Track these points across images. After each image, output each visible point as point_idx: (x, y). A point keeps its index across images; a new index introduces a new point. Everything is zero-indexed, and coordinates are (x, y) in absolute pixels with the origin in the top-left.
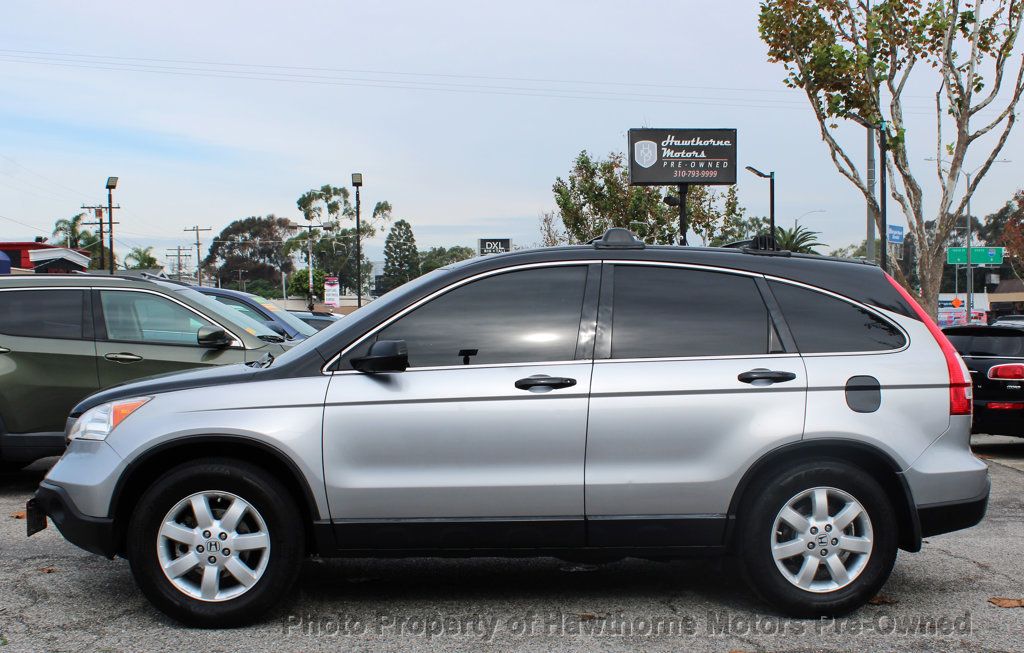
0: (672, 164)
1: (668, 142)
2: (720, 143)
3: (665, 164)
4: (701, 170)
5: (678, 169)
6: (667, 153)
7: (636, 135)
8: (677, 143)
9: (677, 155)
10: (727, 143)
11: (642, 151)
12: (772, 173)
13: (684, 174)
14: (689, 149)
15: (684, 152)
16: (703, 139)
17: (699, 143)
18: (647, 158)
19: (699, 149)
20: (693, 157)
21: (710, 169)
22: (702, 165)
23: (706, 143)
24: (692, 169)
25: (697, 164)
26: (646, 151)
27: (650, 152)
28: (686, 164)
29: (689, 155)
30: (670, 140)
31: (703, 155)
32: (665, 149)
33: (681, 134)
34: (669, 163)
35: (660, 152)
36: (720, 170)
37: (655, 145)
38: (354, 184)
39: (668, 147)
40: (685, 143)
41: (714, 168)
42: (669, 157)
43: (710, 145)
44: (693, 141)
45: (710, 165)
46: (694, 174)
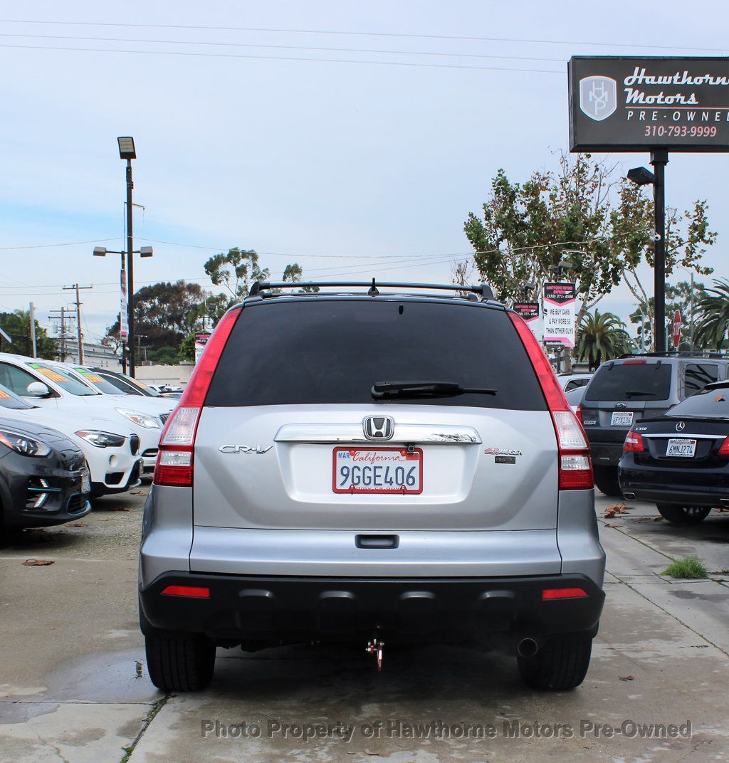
0: (642, 115)
1: (634, 77)
2: (721, 81)
3: (631, 114)
4: (689, 124)
5: (652, 124)
6: (634, 96)
7: (581, 67)
8: (650, 80)
9: (651, 99)
11: (592, 94)
13: (661, 131)
14: (670, 90)
15: (660, 96)
16: (693, 74)
17: (687, 80)
18: (600, 105)
19: (686, 90)
20: (676, 104)
21: (704, 124)
22: (691, 117)
23: (699, 81)
24: (675, 124)
25: (684, 114)
26: (598, 94)
27: (605, 94)
28: (665, 115)
29: (670, 100)
30: (639, 76)
31: (693, 100)
32: (630, 90)
33: (656, 65)
34: (637, 113)
35: (622, 95)
36: (722, 124)
37: (615, 82)
38: (123, 155)
39: (635, 86)
40: (664, 80)
41: (711, 122)
42: (637, 104)
43: (705, 84)
44: (677, 77)
45: (705, 116)
46: (679, 132)
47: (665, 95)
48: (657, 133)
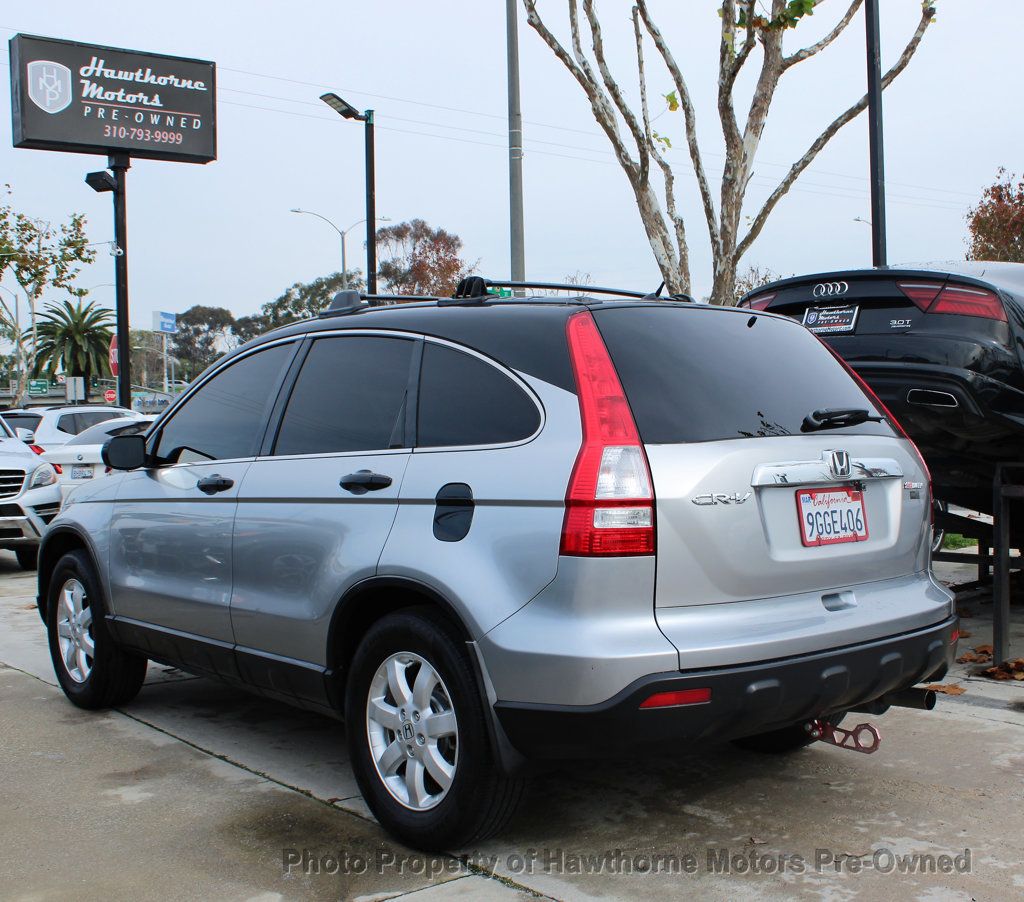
0: (101, 113)
1: (92, 68)
2: (187, 84)
3: (87, 110)
4: (154, 128)
5: (113, 123)
6: (91, 90)
7: (28, 48)
8: (110, 74)
9: (110, 96)
10: (199, 86)
11: (42, 81)
12: (370, 113)
13: (123, 133)
14: (132, 87)
15: (121, 93)
16: (156, 73)
17: (150, 78)
18: (52, 95)
19: (150, 90)
20: (139, 104)
21: (169, 129)
22: (155, 120)
23: (163, 81)
24: (138, 126)
25: (147, 116)
26: (50, 82)
27: (58, 83)
28: (127, 114)
29: (132, 98)
30: (96, 67)
31: (156, 101)
32: (87, 82)
33: (117, 57)
34: (95, 109)
35: (77, 87)
36: (188, 132)
37: (69, 71)
39: (93, 79)
40: (124, 76)
41: (176, 128)
42: (95, 99)
43: (170, 86)
44: (139, 74)
45: (170, 121)
46: (142, 136)
47: (127, 92)
48: (117, 134)
